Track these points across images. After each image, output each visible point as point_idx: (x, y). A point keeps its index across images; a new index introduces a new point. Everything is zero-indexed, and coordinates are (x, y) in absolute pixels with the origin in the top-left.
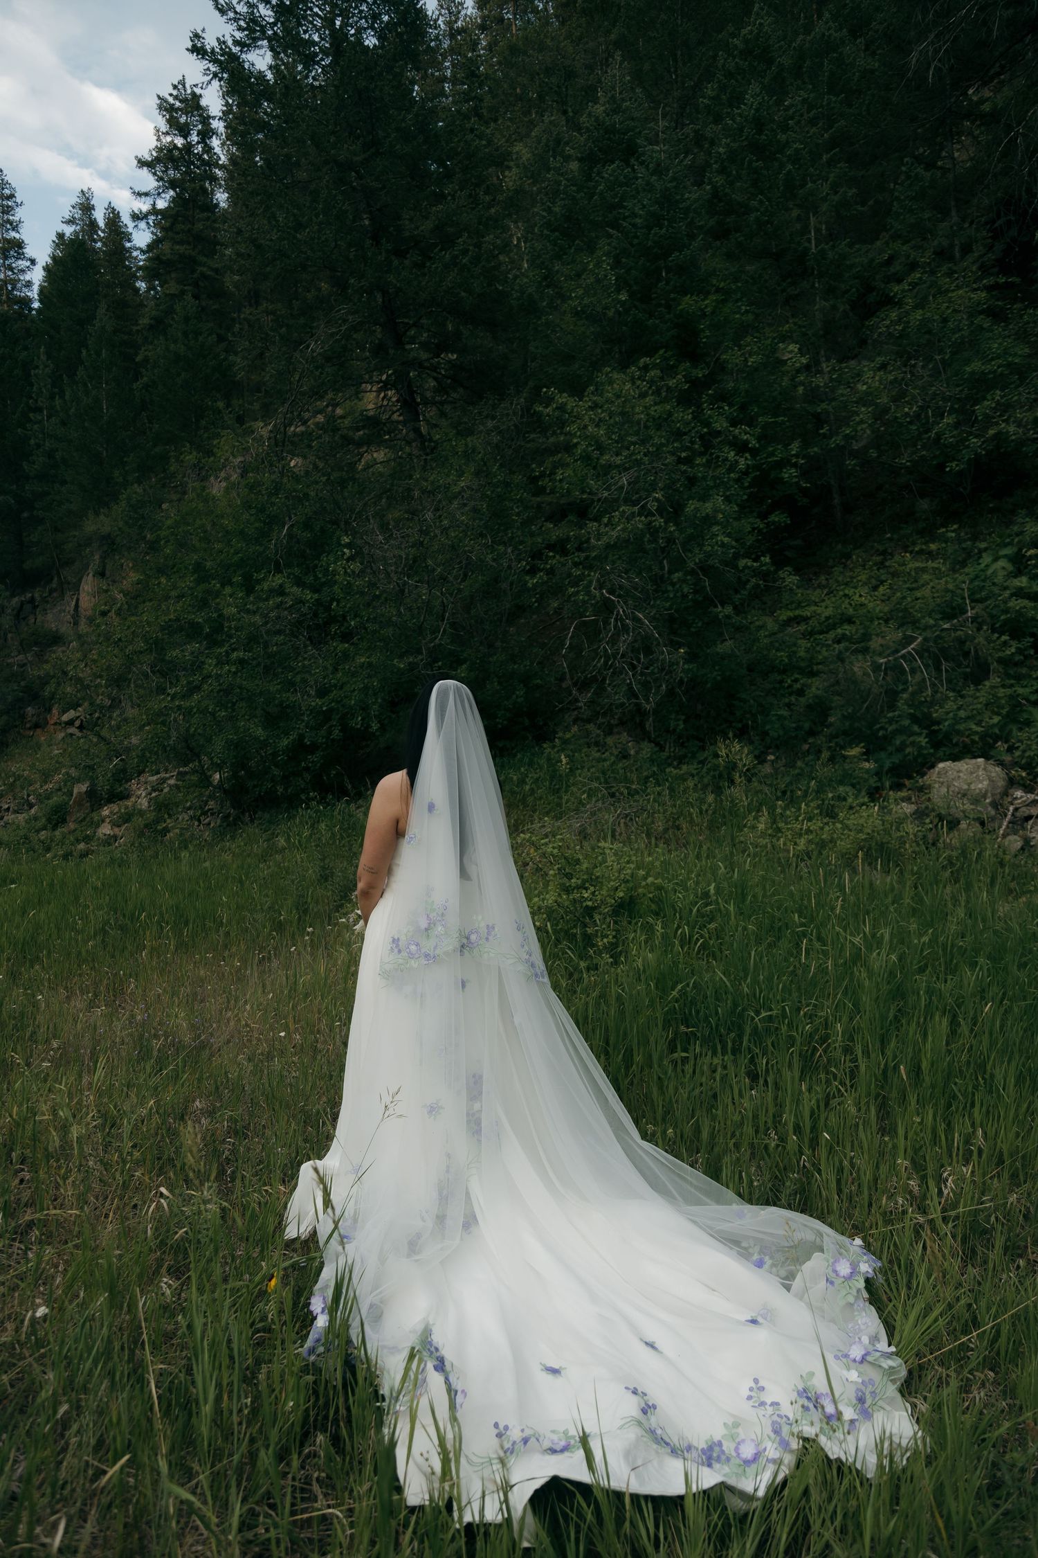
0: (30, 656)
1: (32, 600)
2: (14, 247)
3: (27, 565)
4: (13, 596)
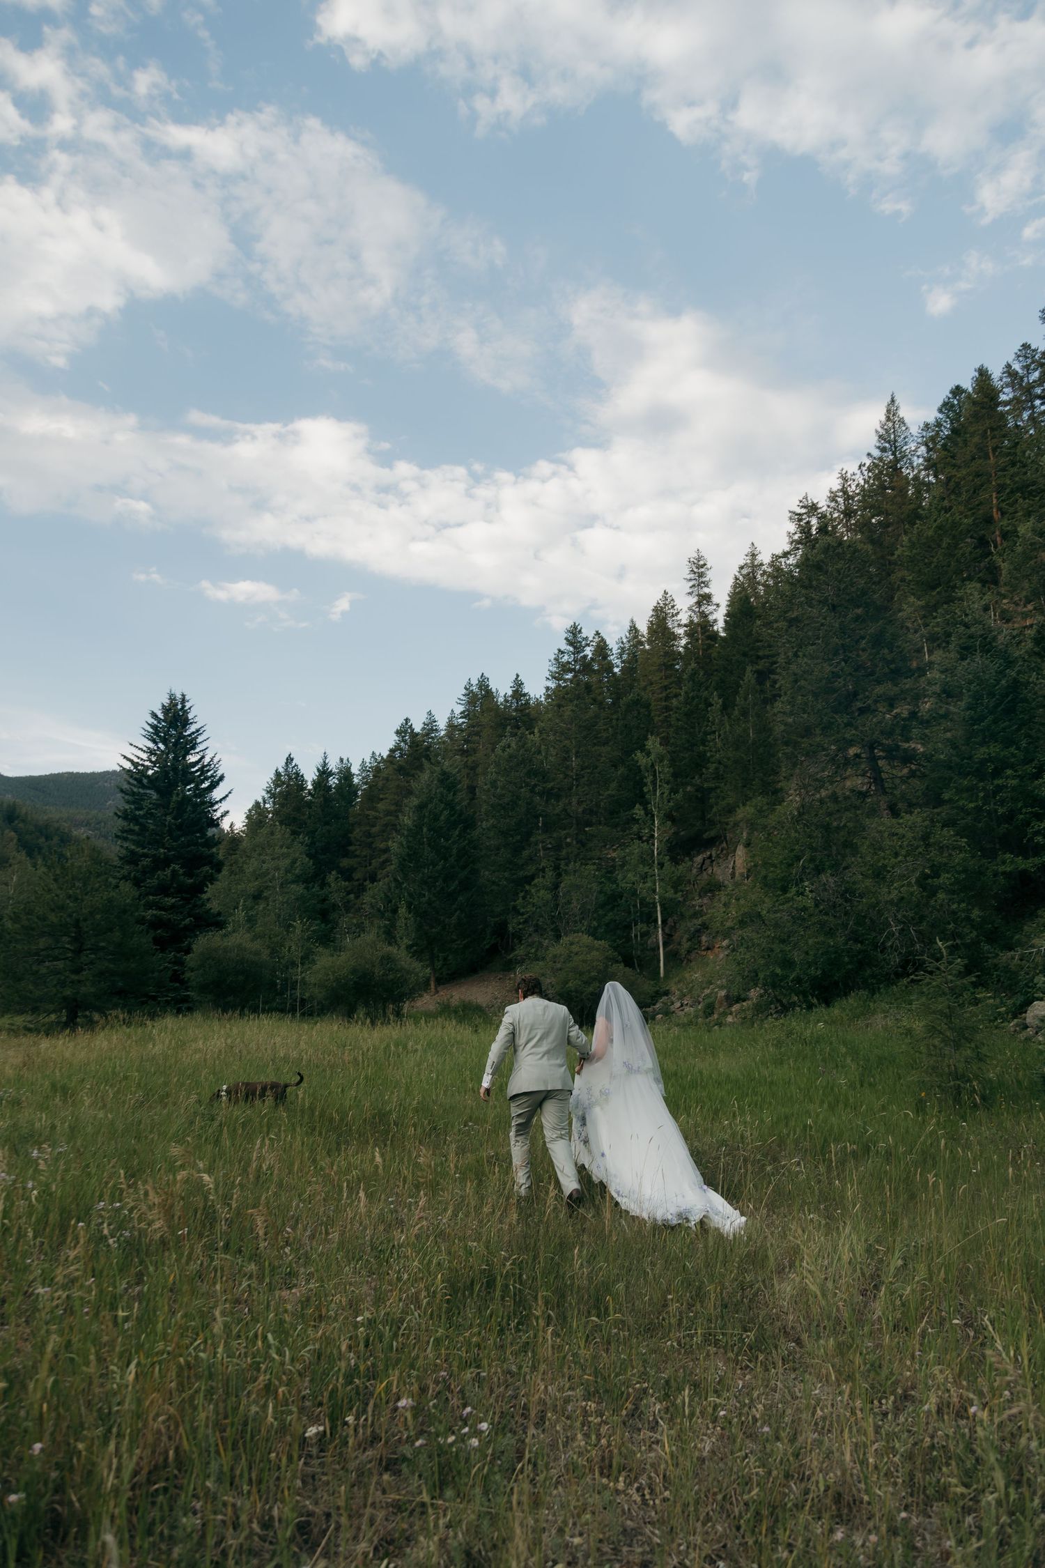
0: (705, 901)
2: (706, 598)
3: (705, 836)
4: (698, 854)
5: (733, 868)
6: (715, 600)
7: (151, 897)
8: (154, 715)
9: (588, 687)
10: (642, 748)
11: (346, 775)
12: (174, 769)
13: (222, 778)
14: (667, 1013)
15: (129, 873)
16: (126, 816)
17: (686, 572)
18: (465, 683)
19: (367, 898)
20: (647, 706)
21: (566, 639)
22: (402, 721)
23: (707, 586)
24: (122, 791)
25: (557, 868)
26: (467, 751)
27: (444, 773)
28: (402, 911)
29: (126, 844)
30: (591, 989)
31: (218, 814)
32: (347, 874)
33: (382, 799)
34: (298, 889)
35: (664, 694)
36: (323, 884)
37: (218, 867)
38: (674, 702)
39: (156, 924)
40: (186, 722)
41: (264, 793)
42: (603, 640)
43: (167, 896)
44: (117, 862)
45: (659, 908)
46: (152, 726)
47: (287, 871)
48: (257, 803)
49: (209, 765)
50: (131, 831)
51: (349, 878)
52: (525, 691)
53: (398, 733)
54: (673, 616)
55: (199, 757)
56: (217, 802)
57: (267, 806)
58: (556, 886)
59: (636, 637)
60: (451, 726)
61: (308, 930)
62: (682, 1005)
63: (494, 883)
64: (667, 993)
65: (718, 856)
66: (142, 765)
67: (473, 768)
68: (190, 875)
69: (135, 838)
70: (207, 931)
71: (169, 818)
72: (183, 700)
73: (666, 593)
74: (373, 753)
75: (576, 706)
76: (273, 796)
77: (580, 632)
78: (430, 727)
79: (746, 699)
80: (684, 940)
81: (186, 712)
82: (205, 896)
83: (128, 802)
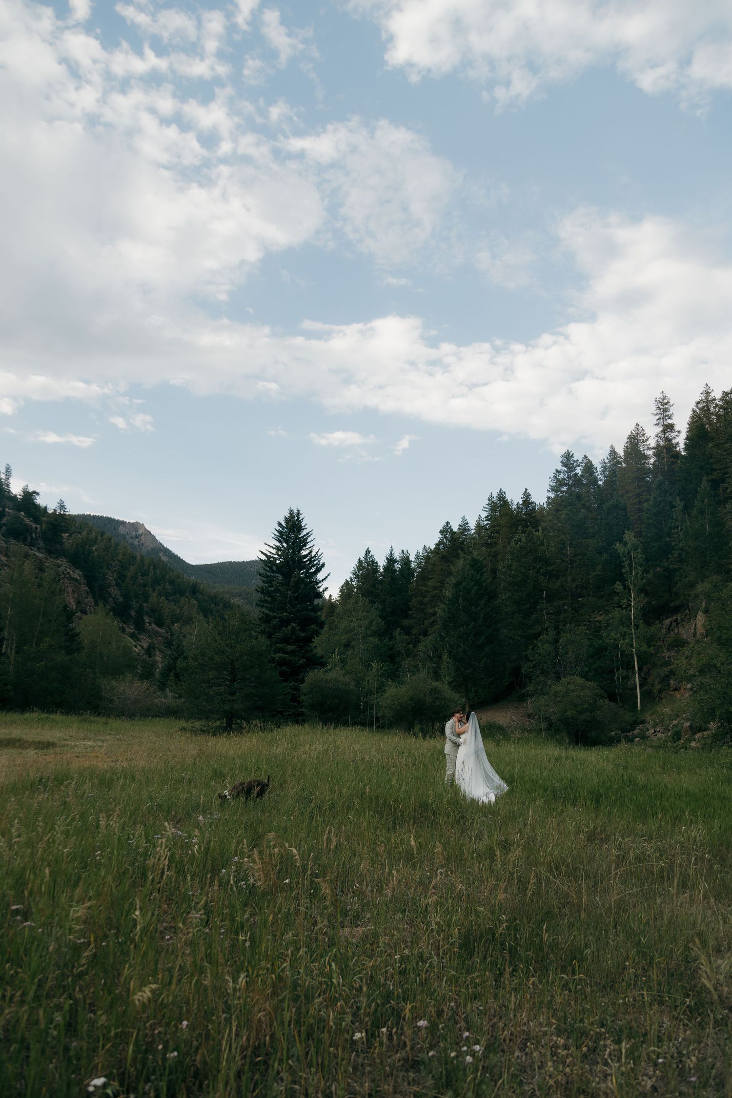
0: (673, 654)
1: (676, 620)
2: (671, 427)
3: (672, 604)
4: (667, 618)
5: (695, 629)
6: (677, 428)
7: (279, 645)
8: (280, 524)
9: (579, 497)
10: (621, 540)
11: (406, 561)
12: (293, 560)
13: (323, 565)
14: (644, 737)
15: (265, 629)
16: (262, 591)
17: (653, 409)
18: (488, 496)
19: (421, 647)
20: (624, 509)
21: (562, 462)
22: (444, 524)
23: (670, 418)
24: (260, 574)
25: (557, 628)
26: (490, 544)
27: (473, 560)
28: (445, 657)
29: (263, 610)
30: (583, 717)
31: (321, 590)
32: (407, 631)
33: (431, 579)
34: (375, 640)
35: (637, 500)
36: (391, 638)
37: (321, 625)
38: (646, 505)
39: (282, 663)
40: (300, 529)
41: (351, 575)
42: (590, 462)
43: (289, 644)
44: (258, 622)
45: (635, 659)
46: (279, 531)
47: (367, 628)
48: (347, 582)
49: (315, 556)
50: (266, 601)
51: (409, 634)
52: (532, 500)
53: (441, 532)
54: (643, 442)
55: (308, 551)
56: (320, 582)
57: (354, 583)
58: (557, 641)
59: (615, 458)
60: (479, 527)
61: (381, 669)
62: (655, 732)
63: (510, 638)
64: (643, 722)
65: (682, 620)
66: (273, 557)
67: (495, 556)
68: (303, 631)
69: (268, 605)
70: (314, 669)
71: (289, 593)
72: (298, 514)
73: (637, 425)
74: (425, 546)
75: (570, 510)
76: (357, 576)
77: (572, 456)
78: (464, 527)
79: (702, 501)
80: (656, 683)
81: (300, 522)
82: (313, 645)
83: (264, 582)
